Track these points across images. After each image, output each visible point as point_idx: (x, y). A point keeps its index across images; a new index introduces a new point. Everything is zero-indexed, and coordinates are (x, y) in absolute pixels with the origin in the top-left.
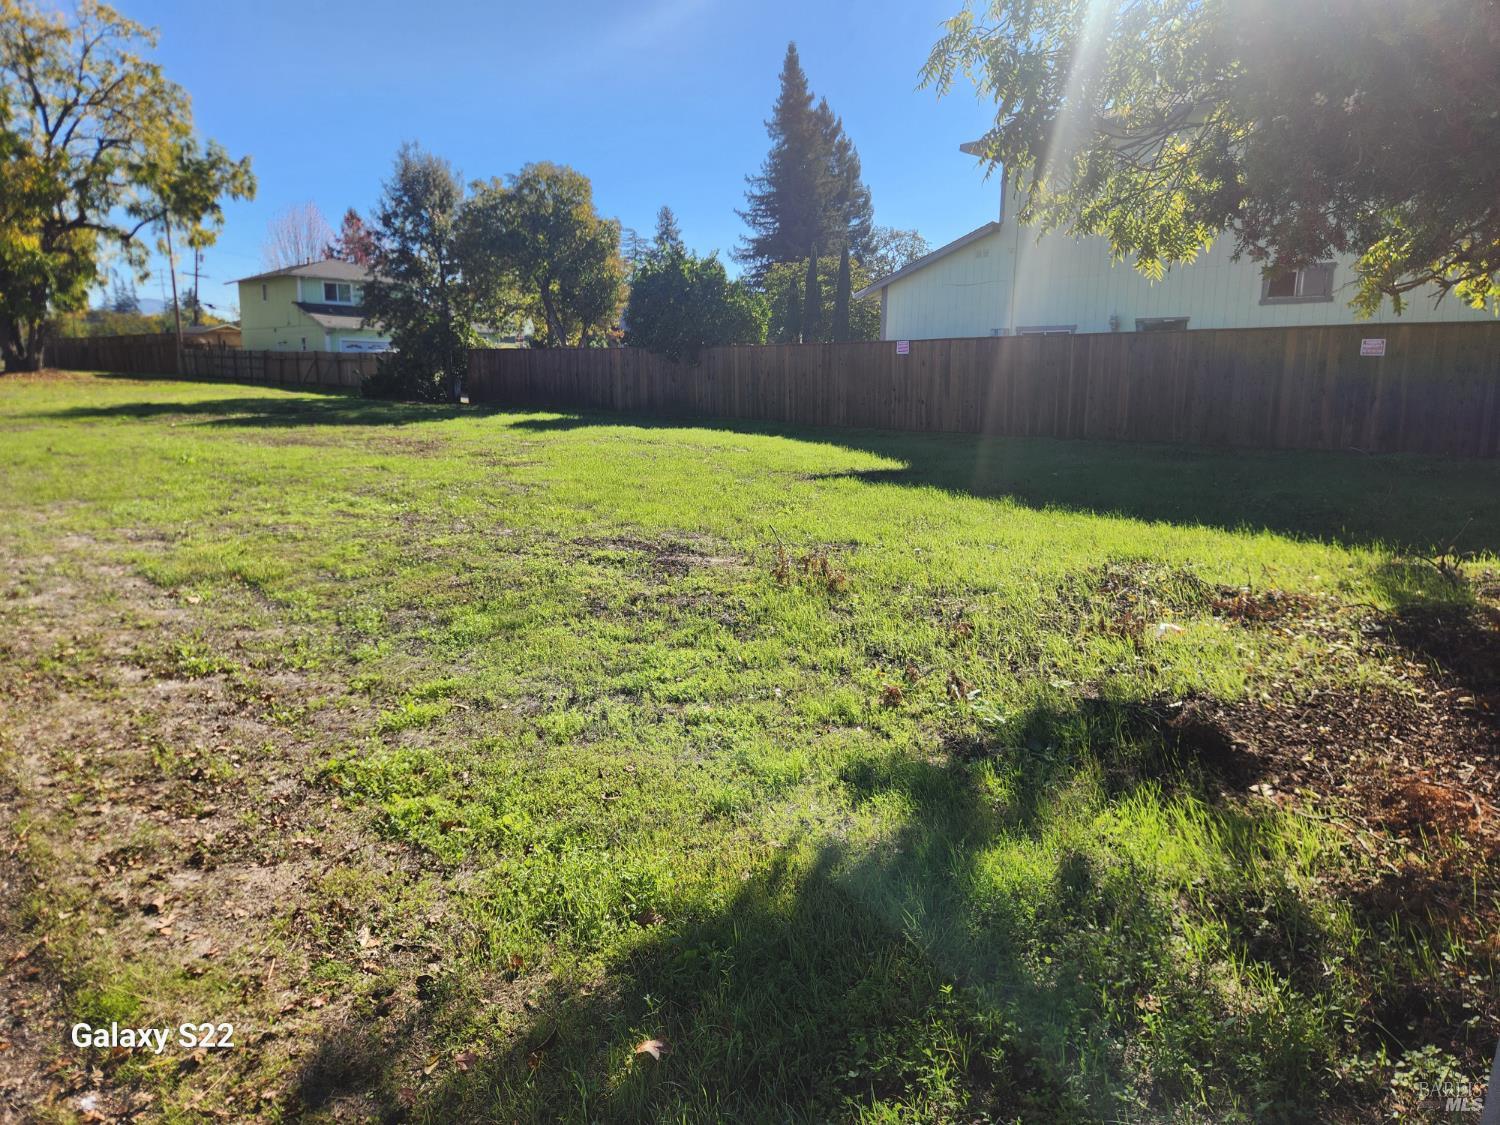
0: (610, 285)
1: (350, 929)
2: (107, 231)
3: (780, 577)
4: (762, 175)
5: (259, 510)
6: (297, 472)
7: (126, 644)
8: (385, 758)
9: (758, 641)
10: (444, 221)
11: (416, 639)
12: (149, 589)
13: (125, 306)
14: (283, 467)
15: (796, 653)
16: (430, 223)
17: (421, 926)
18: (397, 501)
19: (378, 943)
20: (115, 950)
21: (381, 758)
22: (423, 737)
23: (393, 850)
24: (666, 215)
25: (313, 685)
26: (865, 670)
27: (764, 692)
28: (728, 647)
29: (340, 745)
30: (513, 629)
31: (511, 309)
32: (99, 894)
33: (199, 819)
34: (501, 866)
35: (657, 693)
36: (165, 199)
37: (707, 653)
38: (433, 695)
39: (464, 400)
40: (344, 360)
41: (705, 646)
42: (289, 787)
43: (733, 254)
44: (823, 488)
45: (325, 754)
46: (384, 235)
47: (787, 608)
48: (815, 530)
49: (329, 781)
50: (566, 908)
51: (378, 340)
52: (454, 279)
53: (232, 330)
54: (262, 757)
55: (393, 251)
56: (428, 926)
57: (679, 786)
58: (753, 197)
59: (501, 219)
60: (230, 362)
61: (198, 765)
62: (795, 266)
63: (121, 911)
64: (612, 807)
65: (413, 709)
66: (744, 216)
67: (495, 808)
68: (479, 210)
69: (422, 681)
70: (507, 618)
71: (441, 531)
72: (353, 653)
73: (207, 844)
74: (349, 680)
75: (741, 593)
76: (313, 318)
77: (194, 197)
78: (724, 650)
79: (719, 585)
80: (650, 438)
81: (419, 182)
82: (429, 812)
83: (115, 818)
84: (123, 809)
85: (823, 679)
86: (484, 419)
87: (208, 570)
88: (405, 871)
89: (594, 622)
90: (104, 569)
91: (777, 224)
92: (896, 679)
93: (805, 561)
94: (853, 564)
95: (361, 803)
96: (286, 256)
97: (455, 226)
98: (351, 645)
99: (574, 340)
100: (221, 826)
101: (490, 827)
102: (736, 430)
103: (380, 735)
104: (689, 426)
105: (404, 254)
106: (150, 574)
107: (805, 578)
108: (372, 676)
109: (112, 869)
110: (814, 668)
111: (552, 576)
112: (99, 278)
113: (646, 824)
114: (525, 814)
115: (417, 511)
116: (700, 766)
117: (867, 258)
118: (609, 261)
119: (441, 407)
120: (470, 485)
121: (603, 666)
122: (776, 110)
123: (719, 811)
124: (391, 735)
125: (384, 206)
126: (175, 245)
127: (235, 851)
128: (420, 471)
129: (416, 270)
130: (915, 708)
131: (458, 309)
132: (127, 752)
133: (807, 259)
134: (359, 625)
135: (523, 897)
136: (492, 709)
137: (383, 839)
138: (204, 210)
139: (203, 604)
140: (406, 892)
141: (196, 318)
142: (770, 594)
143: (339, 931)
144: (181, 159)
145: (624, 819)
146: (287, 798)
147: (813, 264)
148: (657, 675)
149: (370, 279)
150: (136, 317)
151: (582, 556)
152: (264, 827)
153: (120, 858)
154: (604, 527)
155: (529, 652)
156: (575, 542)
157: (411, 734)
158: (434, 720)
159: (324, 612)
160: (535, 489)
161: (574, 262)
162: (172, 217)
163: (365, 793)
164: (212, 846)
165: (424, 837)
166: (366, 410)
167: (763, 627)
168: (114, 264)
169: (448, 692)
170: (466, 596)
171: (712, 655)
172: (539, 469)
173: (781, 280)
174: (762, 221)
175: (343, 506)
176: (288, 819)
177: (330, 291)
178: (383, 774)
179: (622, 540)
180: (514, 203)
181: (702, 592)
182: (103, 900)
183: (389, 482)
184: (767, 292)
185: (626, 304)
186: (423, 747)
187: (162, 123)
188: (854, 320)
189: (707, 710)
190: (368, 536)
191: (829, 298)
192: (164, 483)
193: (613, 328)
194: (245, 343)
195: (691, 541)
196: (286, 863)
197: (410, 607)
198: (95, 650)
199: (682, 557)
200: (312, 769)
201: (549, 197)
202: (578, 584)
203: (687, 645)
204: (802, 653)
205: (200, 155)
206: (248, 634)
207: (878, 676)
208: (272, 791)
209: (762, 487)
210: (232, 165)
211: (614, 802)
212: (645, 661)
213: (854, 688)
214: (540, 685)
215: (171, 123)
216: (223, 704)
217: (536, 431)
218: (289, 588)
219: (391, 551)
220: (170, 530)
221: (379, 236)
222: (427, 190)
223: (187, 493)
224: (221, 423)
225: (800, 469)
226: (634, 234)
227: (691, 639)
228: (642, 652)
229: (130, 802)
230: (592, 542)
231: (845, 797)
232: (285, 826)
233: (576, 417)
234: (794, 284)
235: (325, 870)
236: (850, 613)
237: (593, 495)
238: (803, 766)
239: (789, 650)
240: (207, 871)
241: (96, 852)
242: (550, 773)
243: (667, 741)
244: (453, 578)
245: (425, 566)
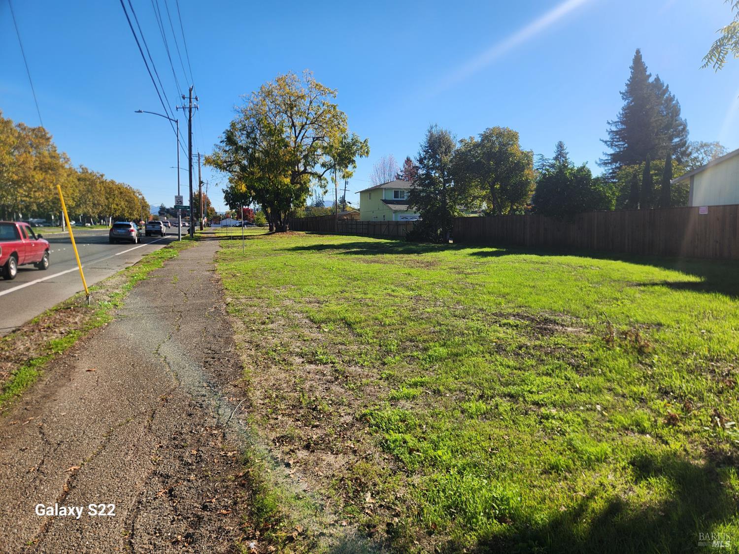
0: (527, 183)
1: (363, 492)
2: (313, 174)
3: (608, 341)
4: (617, 120)
5: (356, 292)
6: (373, 275)
7: (299, 347)
8: (390, 412)
9: (590, 377)
10: (446, 159)
11: (412, 356)
12: (310, 324)
13: (319, 204)
14: (369, 273)
15: (613, 387)
16: (440, 161)
17: (393, 497)
18: (413, 290)
19: (374, 502)
20: (272, 481)
21: (388, 412)
22: (408, 405)
23: (387, 457)
24: (560, 146)
25: (366, 373)
26: (658, 401)
27: (590, 406)
28: (572, 378)
29: (372, 403)
30: (457, 356)
31: (475, 198)
32: (271, 454)
33: (312, 428)
34: (434, 476)
35: (527, 399)
36: (335, 160)
37: (558, 380)
38: (415, 385)
39: (451, 242)
40: (400, 225)
41: (557, 376)
42: (349, 419)
43: (599, 162)
44: (644, 291)
45: (366, 406)
46: (420, 168)
47: (610, 359)
48: (635, 316)
49: (366, 419)
50: (462, 505)
51: (414, 215)
52: (450, 185)
53: (357, 212)
54: (341, 404)
55: (423, 175)
56: (396, 498)
57: (532, 452)
58: (612, 132)
59: (473, 155)
60: (354, 226)
61: (316, 403)
62: (636, 167)
63: (277, 464)
64: (494, 456)
65: (405, 391)
66: (606, 142)
67: (435, 446)
68: (463, 153)
69: (412, 377)
70: (455, 351)
71: (430, 305)
72: (384, 360)
73: (313, 439)
74: (380, 373)
75: (584, 349)
76: (388, 206)
77: (346, 158)
78: (569, 380)
79: (570, 343)
80: (541, 261)
81: (436, 142)
82: (405, 442)
83: (282, 422)
84: (286, 418)
85: (628, 403)
86: (459, 251)
87: (332, 317)
88: (391, 469)
89: (498, 357)
90: (296, 314)
91: (626, 145)
92: (677, 410)
93: (625, 333)
94: (657, 337)
95: (377, 432)
96: (380, 179)
97: (451, 161)
98: (384, 356)
99: (506, 211)
100: (320, 432)
101: (432, 455)
102: (593, 257)
103: (390, 400)
104: (566, 255)
105: (428, 175)
106: (312, 318)
107: (623, 343)
108: (390, 372)
109: (277, 444)
110: (623, 396)
111: (479, 331)
112: (310, 193)
113: (511, 469)
114: (449, 452)
115: (420, 295)
116: (545, 443)
117: (684, 159)
118: (526, 172)
119: (440, 245)
120: (446, 283)
121: (500, 380)
122: (627, 85)
123: (552, 469)
124: (394, 400)
125: (420, 155)
126: (338, 178)
127: (323, 445)
128: (424, 276)
129: (433, 182)
130: (688, 428)
131: (450, 199)
132: (291, 394)
133: (644, 162)
134: (388, 347)
135: (442, 494)
136: (441, 395)
137: (384, 451)
138: (349, 163)
139: (329, 332)
140: (389, 480)
141: (344, 208)
142: (601, 350)
143: (358, 492)
144: (342, 142)
145: (499, 464)
146: (347, 424)
147: (648, 166)
148: (528, 389)
149: (412, 187)
150: (323, 208)
151: (496, 322)
152: (336, 436)
153: (281, 440)
154: (510, 308)
155: (463, 369)
156: (493, 314)
157: (403, 402)
158: (414, 397)
159: (375, 340)
160: (477, 286)
161: (507, 173)
162: (337, 167)
163: (379, 428)
164: (315, 441)
165: (401, 454)
166: (407, 247)
167: (594, 369)
168: (315, 188)
169: (422, 384)
170: (437, 338)
171: (562, 382)
172: (482, 275)
173: (627, 175)
174: (617, 144)
175: (389, 291)
176: (346, 434)
177: (396, 194)
178: (388, 420)
179: (518, 315)
180: (480, 148)
181: (560, 346)
182: (272, 457)
183: (411, 281)
184: (618, 182)
185: (534, 193)
186: (407, 410)
187: (336, 129)
188: (674, 195)
189: (554, 412)
190: (397, 306)
191: (657, 182)
192: (323, 279)
193: (527, 205)
194: (360, 218)
195: (557, 318)
196: (342, 454)
197: (411, 341)
198: (287, 348)
199: (551, 326)
200: (359, 412)
201: (497, 143)
202: (492, 336)
203: (548, 374)
204: (618, 387)
205: (349, 140)
206: (343, 347)
207: (665, 406)
208: (342, 420)
209: (605, 290)
210: (361, 143)
211: (494, 454)
212: (523, 381)
213: (648, 411)
214: (466, 386)
215: (339, 128)
216: (329, 377)
217: (482, 257)
218: (362, 328)
219: (406, 314)
220: (322, 299)
221: (417, 168)
222: (440, 146)
223: (330, 283)
224: (347, 253)
225: (630, 280)
226: (543, 156)
227: (550, 371)
228: (521, 375)
229: (289, 415)
230: (501, 315)
231: (631, 475)
232: (344, 437)
233: (504, 250)
234: (635, 176)
235: (357, 461)
236: (651, 367)
237: (507, 290)
238: (607, 452)
239: (609, 384)
240: (311, 452)
241: (273, 435)
242: (464, 432)
243: (529, 426)
244: (432, 328)
245: (420, 322)
